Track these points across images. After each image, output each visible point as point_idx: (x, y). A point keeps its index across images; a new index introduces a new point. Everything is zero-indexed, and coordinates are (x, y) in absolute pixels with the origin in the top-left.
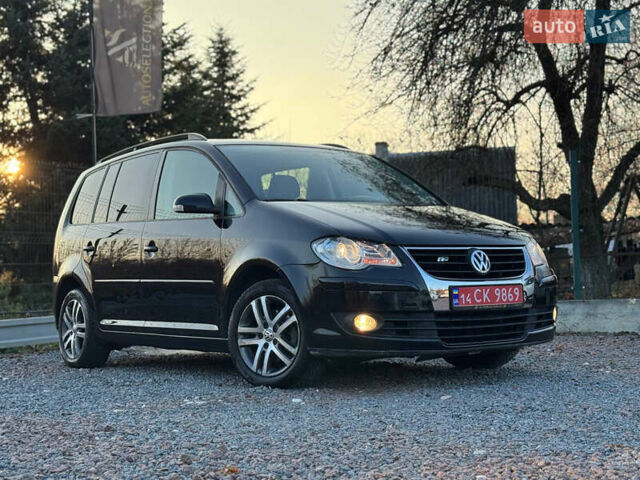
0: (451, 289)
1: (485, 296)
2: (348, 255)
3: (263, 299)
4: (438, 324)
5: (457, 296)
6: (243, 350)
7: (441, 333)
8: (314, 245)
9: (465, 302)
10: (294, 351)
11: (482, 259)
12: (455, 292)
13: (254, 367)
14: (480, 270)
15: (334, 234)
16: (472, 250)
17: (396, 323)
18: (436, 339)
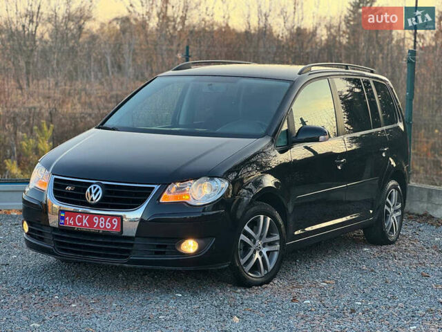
0: (60, 212)
1: (85, 221)
4: (54, 236)
5: (63, 218)
12: (63, 215)
14: (89, 201)
18: (52, 247)
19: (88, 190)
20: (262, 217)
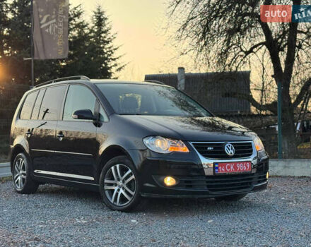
0: (214, 164)
1: (232, 167)
2: (162, 146)
3: (118, 166)
4: (207, 182)
5: (217, 168)
6: (107, 192)
7: (208, 186)
8: (144, 140)
9: (222, 170)
10: (133, 193)
11: (230, 148)
12: (216, 166)
13: (112, 201)
14: (229, 154)
15: (154, 135)
16: (225, 144)
17: (186, 182)
18: (206, 190)
19: (226, 148)
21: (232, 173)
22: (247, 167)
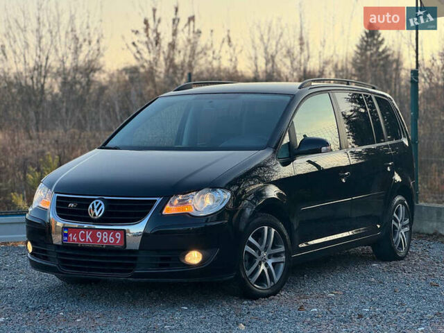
0: (63, 229)
1: (88, 237)
4: (58, 254)
5: (66, 235)
9: (73, 239)
12: (66, 232)
14: (92, 217)
18: (55, 265)
19: (91, 206)
20: (266, 228)
21: (87, 244)
22: (116, 240)
